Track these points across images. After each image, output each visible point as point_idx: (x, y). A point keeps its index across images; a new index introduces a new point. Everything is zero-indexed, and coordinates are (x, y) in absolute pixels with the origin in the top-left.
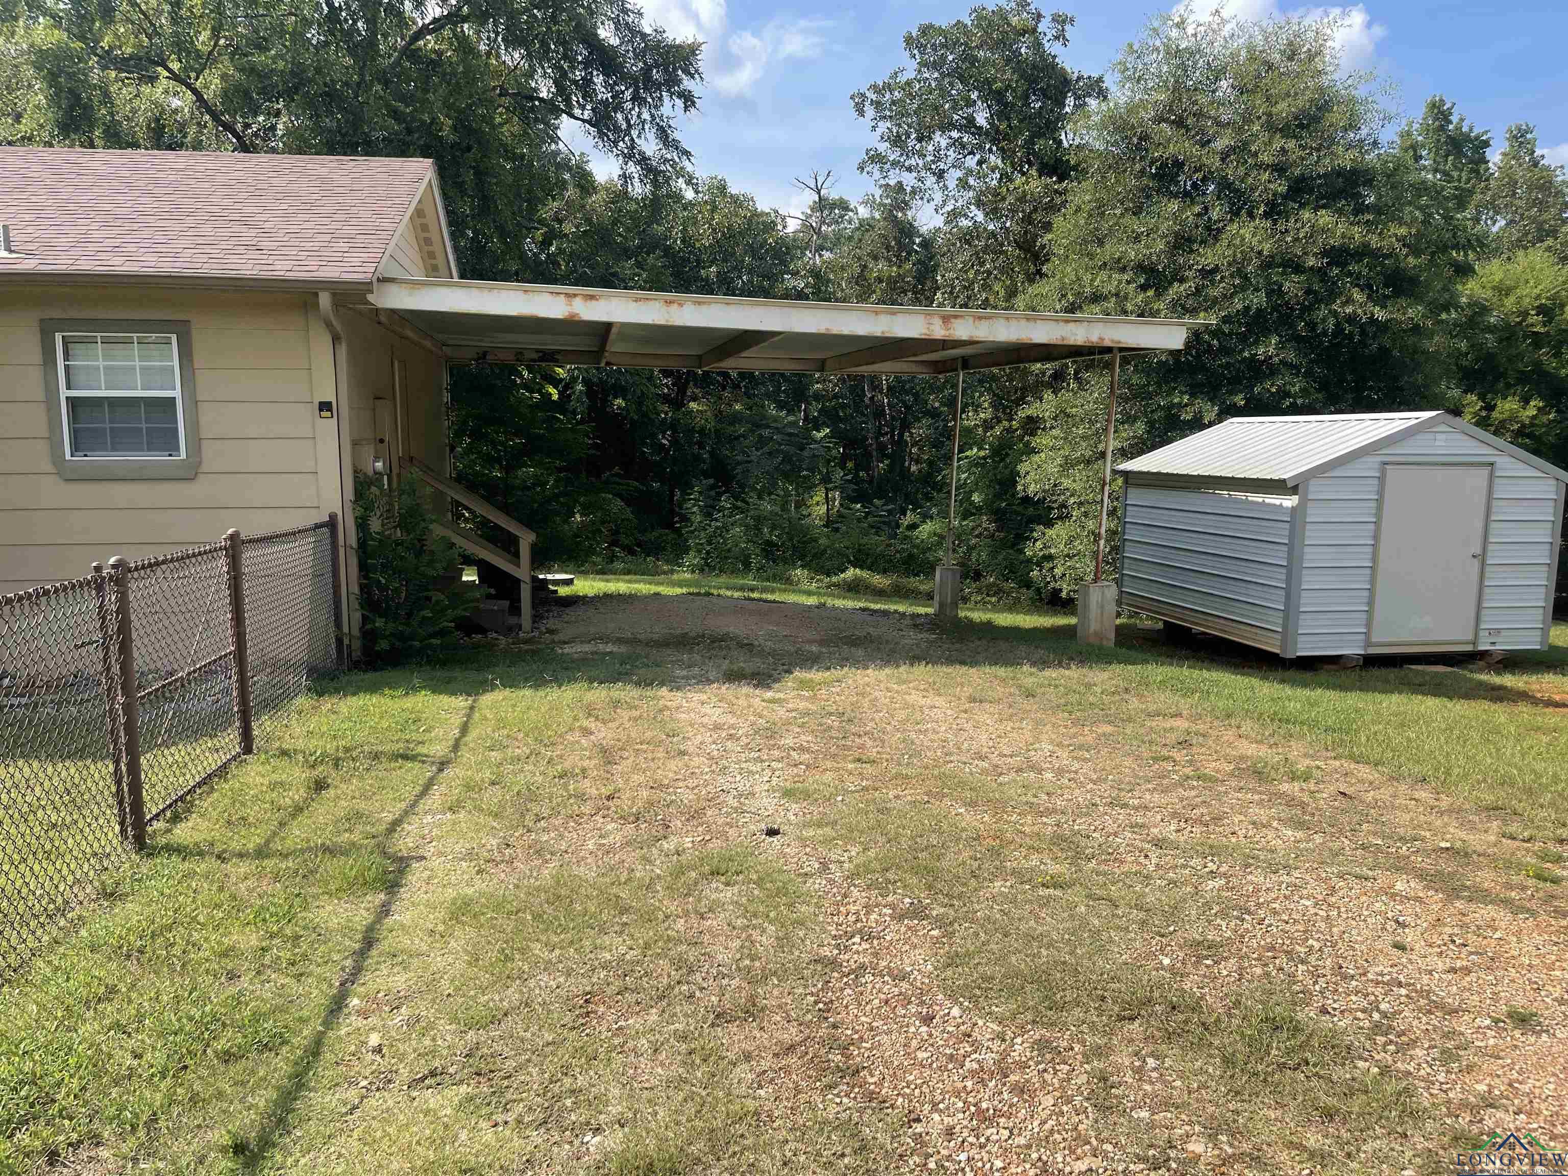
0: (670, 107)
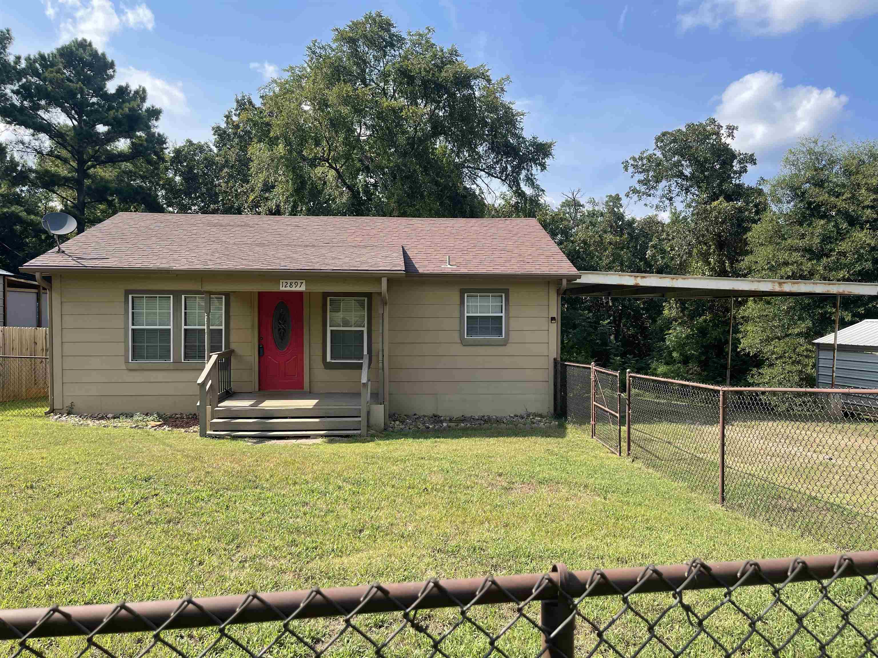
0: (535, 170)
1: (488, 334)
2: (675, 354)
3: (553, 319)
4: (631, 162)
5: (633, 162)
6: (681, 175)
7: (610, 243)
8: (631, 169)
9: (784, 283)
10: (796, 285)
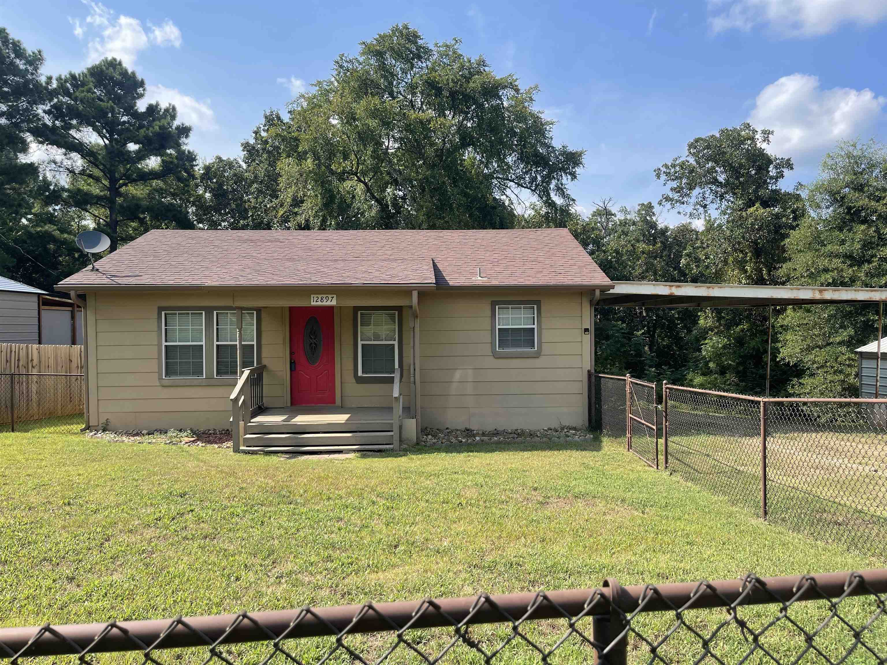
0: (566, 180)
1: (519, 346)
2: (711, 365)
3: (586, 330)
4: (664, 169)
5: (665, 170)
6: (715, 181)
7: (643, 253)
8: (663, 177)
9: (825, 290)
10: (837, 293)
